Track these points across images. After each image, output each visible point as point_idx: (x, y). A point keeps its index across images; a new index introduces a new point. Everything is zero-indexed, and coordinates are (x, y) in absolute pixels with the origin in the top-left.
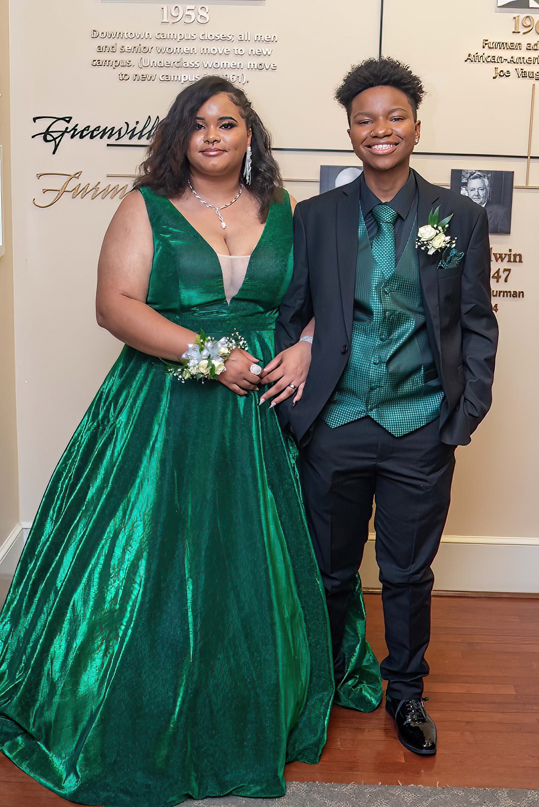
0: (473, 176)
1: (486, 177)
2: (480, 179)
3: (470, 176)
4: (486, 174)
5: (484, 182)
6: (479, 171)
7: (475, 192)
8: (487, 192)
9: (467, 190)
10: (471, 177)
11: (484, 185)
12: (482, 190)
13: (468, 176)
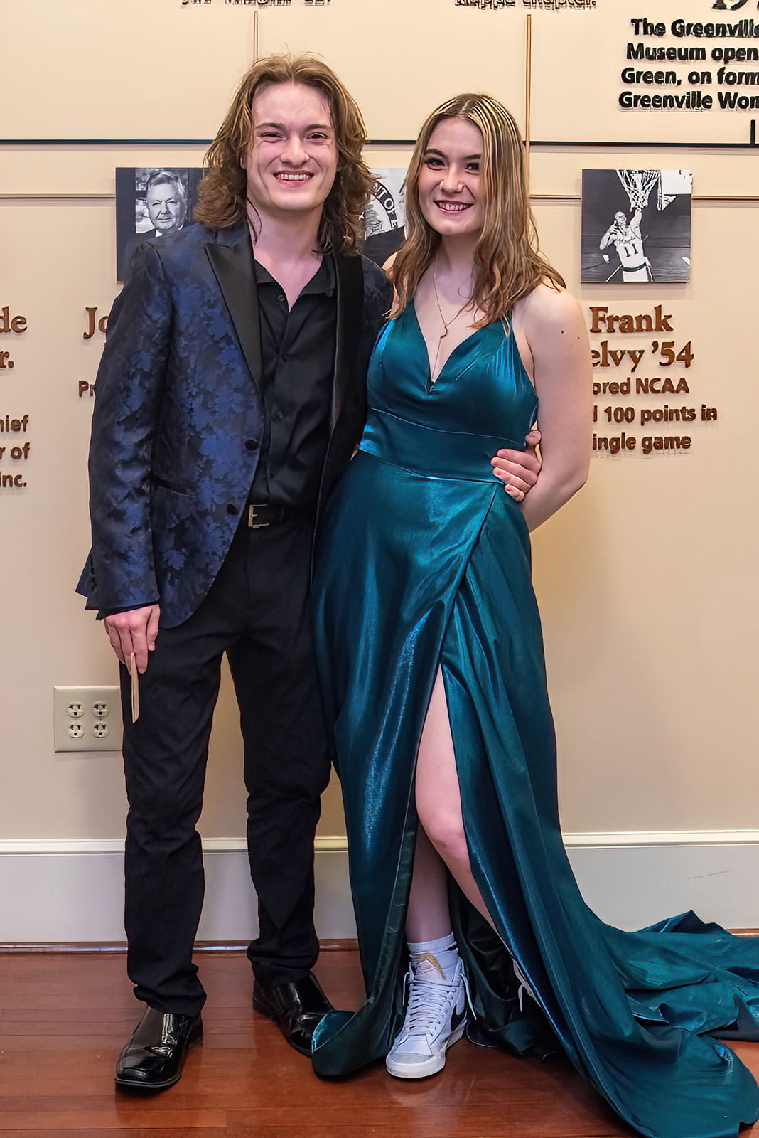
0: (156, 179)
1: (179, 180)
2: (169, 183)
3: (150, 179)
4: (178, 175)
5: (176, 189)
6: (166, 169)
7: (162, 208)
8: (182, 206)
9: (147, 204)
10: (153, 181)
11: (177, 193)
12: (172, 202)
13: (147, 180)
